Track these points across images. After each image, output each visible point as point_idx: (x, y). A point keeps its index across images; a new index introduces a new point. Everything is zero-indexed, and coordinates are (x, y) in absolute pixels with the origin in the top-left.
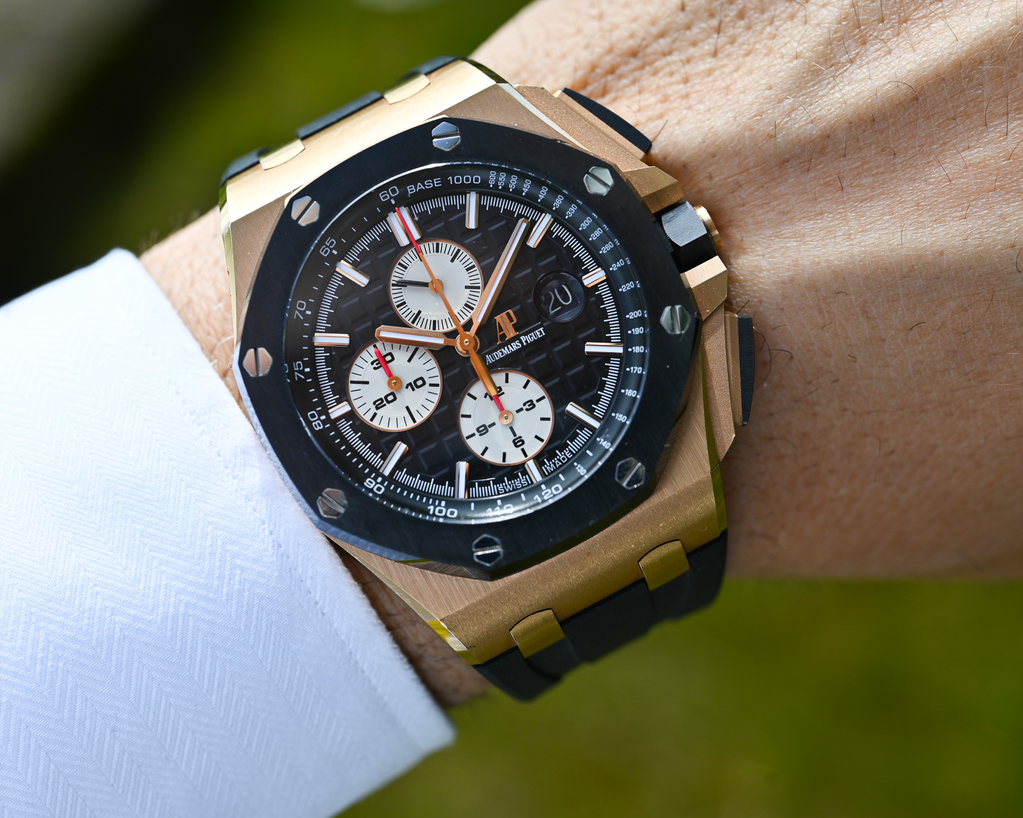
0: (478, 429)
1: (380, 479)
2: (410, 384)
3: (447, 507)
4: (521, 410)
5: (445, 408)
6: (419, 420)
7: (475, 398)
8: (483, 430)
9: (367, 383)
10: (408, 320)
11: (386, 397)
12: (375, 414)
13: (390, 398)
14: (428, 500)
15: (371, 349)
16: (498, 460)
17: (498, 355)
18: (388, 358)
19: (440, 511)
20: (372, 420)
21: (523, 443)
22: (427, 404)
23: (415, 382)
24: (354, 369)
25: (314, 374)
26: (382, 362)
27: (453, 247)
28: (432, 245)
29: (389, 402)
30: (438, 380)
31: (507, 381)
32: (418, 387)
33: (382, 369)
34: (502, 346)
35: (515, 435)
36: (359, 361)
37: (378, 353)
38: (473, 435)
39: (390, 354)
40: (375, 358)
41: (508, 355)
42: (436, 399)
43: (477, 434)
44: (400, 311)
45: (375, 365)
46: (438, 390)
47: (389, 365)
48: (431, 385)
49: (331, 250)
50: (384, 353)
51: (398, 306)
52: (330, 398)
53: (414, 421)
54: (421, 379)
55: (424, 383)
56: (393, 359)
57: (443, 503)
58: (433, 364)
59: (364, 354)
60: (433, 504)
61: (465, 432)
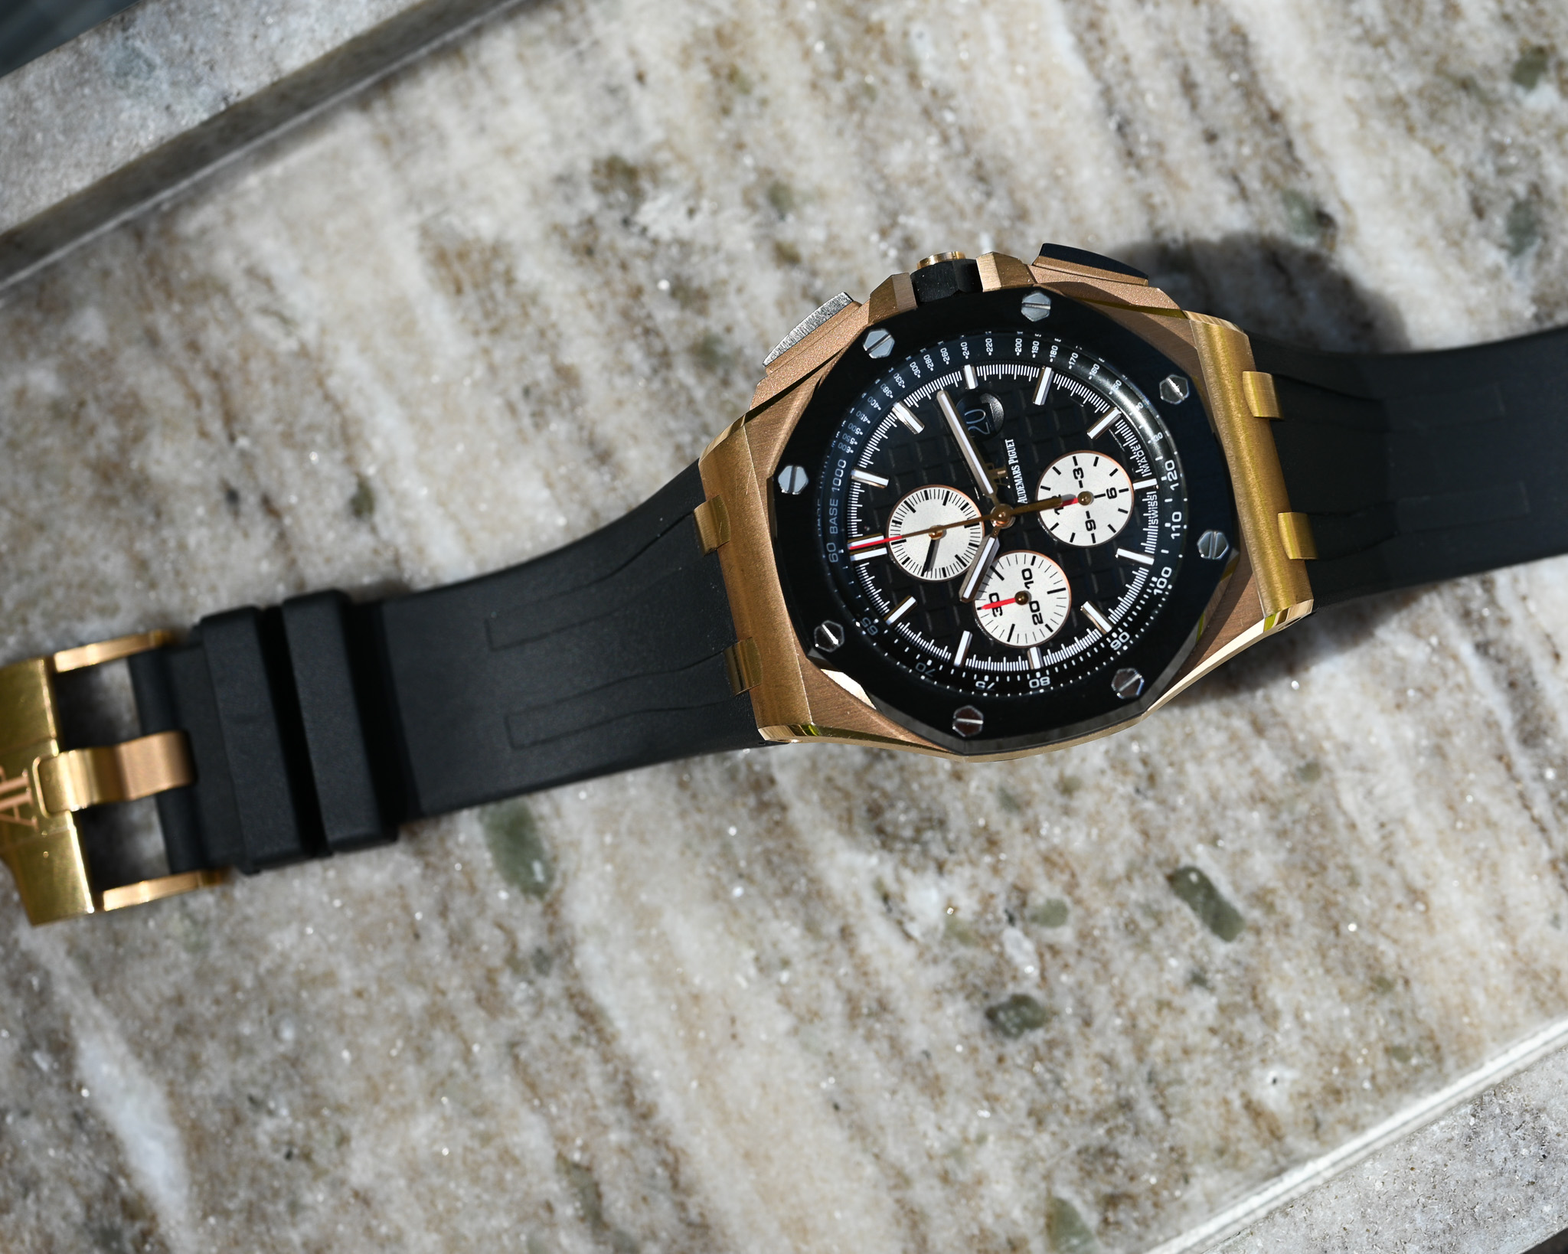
0: (1089, 530)
1: (1114, 635)
2: (1026, 584)
3: (1159, 576)
4: (1080, 482)
5: (1059, 556)
6: (1064, 583)
7: (1057, 524)
8: (1091, 525)
9: (1013, 626)
10: (961, 570)
11: (1033, 611)
12: (1047, 626)
13: (1035, 607)
14: (1148, 594)
15: (980, 613)
16: (1125, 517)
17: (1021, 489)
18: (994, 599)
19: (1162, 583)
20: (1051, 630)
21: (1114, 489)
22: (1051, 572)
23: (1025, 578)
24: (996, 635)
25: (992, 674)
26: (996, 606)
27: (901, 506)
28: (891, 527)
29: (1038, 609)
30: (1030, 556)
31: (1049, 489)
32: (1031, 577)
33: (1003, 607)
34: (1013, 484)
35: (1104, 495)
36: (989, 629)
37: (986, 607)
38: (1093, 535)
39: (991, 596)
40: (991, 610)
41: (1024, 481)
42: (1048, 562)
43: (1093, 531)
44: (951, 575)
45: (998, 614)
46: (1039, 558)
47: (1001, 599)
48: (1032, 564)
49: (873, 624)
50: (988, 602)
51: (945, 575)
52: (1020, 665)
53: (1064, 589)
54: (1024, 571)
55: (1029, 570)
56: (996, 594)
57: (1154, 579)
58: (1011, 556)
59: (984, 622)
60: (1152, 589)
61: (1089, 543)
